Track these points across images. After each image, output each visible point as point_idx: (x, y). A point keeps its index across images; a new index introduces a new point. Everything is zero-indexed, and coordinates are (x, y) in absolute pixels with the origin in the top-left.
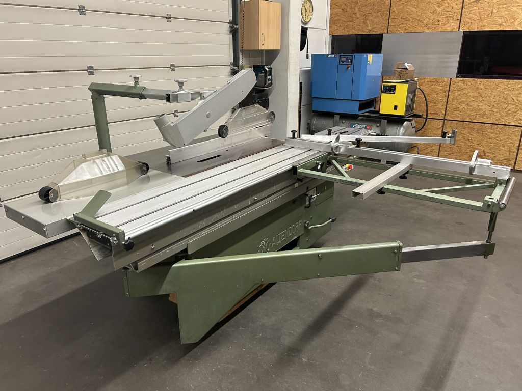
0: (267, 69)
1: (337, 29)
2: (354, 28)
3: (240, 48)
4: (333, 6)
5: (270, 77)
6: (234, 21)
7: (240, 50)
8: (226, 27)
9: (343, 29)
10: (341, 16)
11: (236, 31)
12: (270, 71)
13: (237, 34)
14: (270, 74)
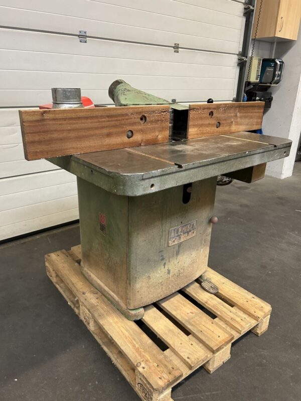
0: (279, 63)
3: (251, 37)
5: (280, 73)
6: (250, 2)
7: (252, 39)
8: (241, 8)
11: (250, 14)
12: (280, 65)
13: (251, 18)
14: (281, 69)
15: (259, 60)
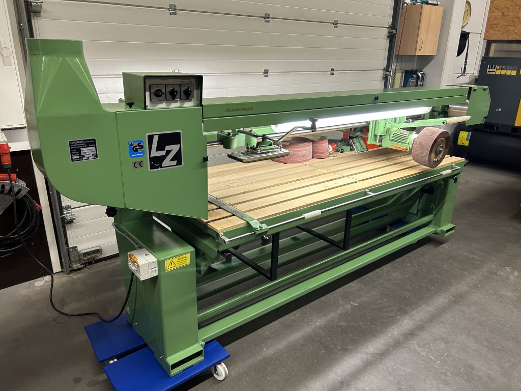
0: (420, 75)
1: (494, 34)
2: (515, 33)
3: (395, 53)
4: (492, 9)
5: (421, 83)
6: (394, 26)
7: (395, 55)
8: (385, 32)
9: (501, 34)
10: (501, 20)
11: (393, 36)
12: (422, 77)
13: (394, 39)
14: (422, 80)
15: (402, 73)
